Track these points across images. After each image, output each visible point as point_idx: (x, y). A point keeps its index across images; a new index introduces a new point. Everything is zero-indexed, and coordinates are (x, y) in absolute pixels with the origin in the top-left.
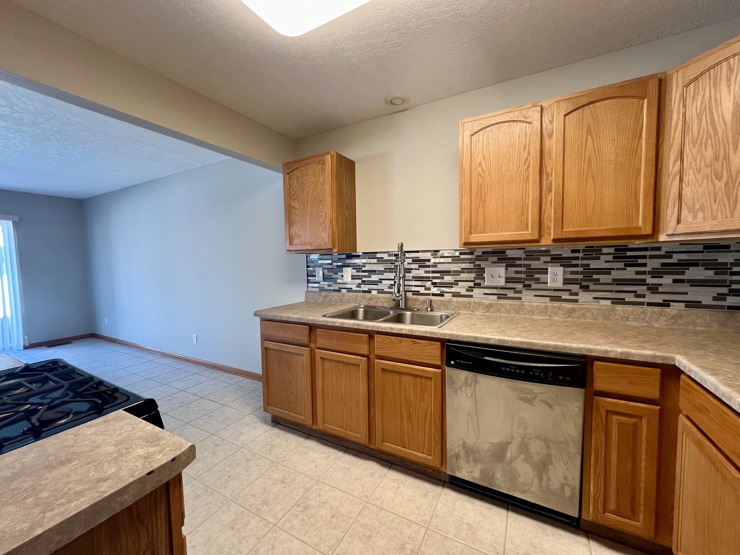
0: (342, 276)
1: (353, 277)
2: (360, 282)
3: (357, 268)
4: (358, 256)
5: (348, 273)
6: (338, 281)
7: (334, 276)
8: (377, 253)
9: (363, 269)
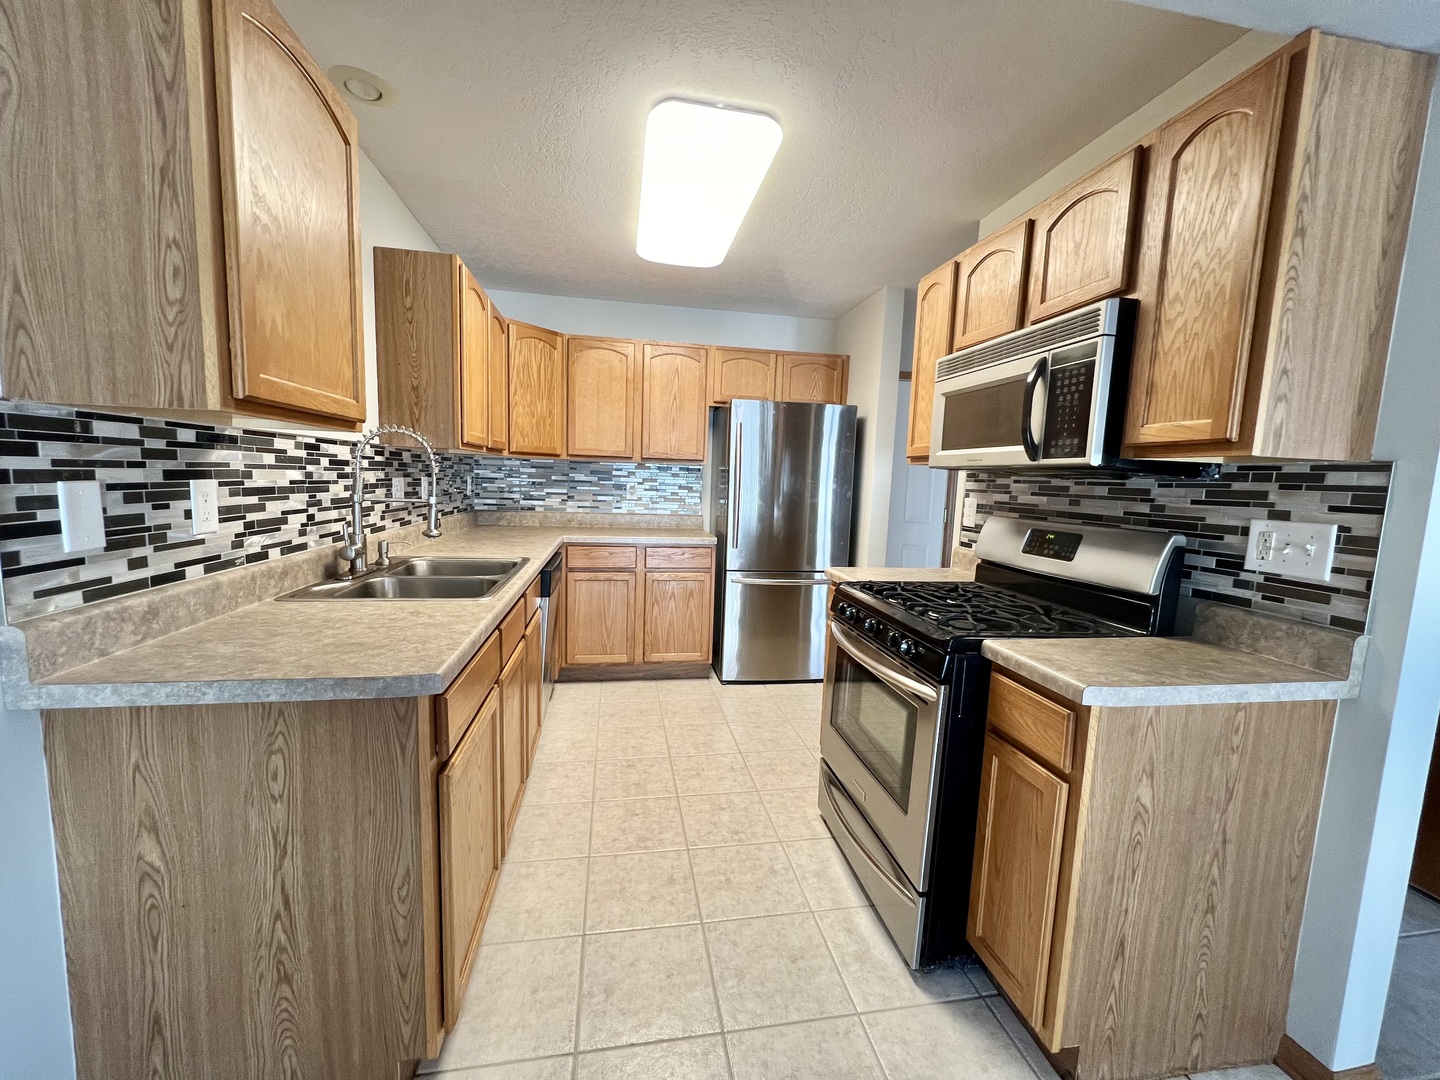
0: (188, 514)
1: (227, 514)
2: (241, 530)
3: (233, 481)
4: (232, 441)
5: (206, 496)
6: (173, 536)
7: (154, 518)
8: (274, 435)
9: (248, 484)
